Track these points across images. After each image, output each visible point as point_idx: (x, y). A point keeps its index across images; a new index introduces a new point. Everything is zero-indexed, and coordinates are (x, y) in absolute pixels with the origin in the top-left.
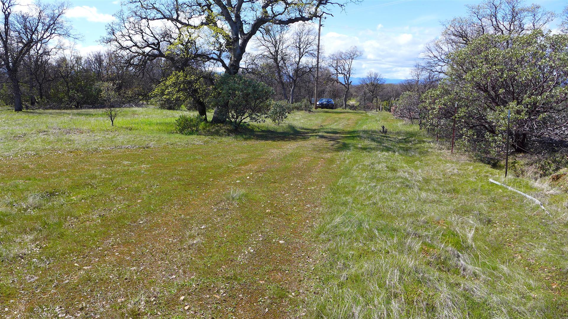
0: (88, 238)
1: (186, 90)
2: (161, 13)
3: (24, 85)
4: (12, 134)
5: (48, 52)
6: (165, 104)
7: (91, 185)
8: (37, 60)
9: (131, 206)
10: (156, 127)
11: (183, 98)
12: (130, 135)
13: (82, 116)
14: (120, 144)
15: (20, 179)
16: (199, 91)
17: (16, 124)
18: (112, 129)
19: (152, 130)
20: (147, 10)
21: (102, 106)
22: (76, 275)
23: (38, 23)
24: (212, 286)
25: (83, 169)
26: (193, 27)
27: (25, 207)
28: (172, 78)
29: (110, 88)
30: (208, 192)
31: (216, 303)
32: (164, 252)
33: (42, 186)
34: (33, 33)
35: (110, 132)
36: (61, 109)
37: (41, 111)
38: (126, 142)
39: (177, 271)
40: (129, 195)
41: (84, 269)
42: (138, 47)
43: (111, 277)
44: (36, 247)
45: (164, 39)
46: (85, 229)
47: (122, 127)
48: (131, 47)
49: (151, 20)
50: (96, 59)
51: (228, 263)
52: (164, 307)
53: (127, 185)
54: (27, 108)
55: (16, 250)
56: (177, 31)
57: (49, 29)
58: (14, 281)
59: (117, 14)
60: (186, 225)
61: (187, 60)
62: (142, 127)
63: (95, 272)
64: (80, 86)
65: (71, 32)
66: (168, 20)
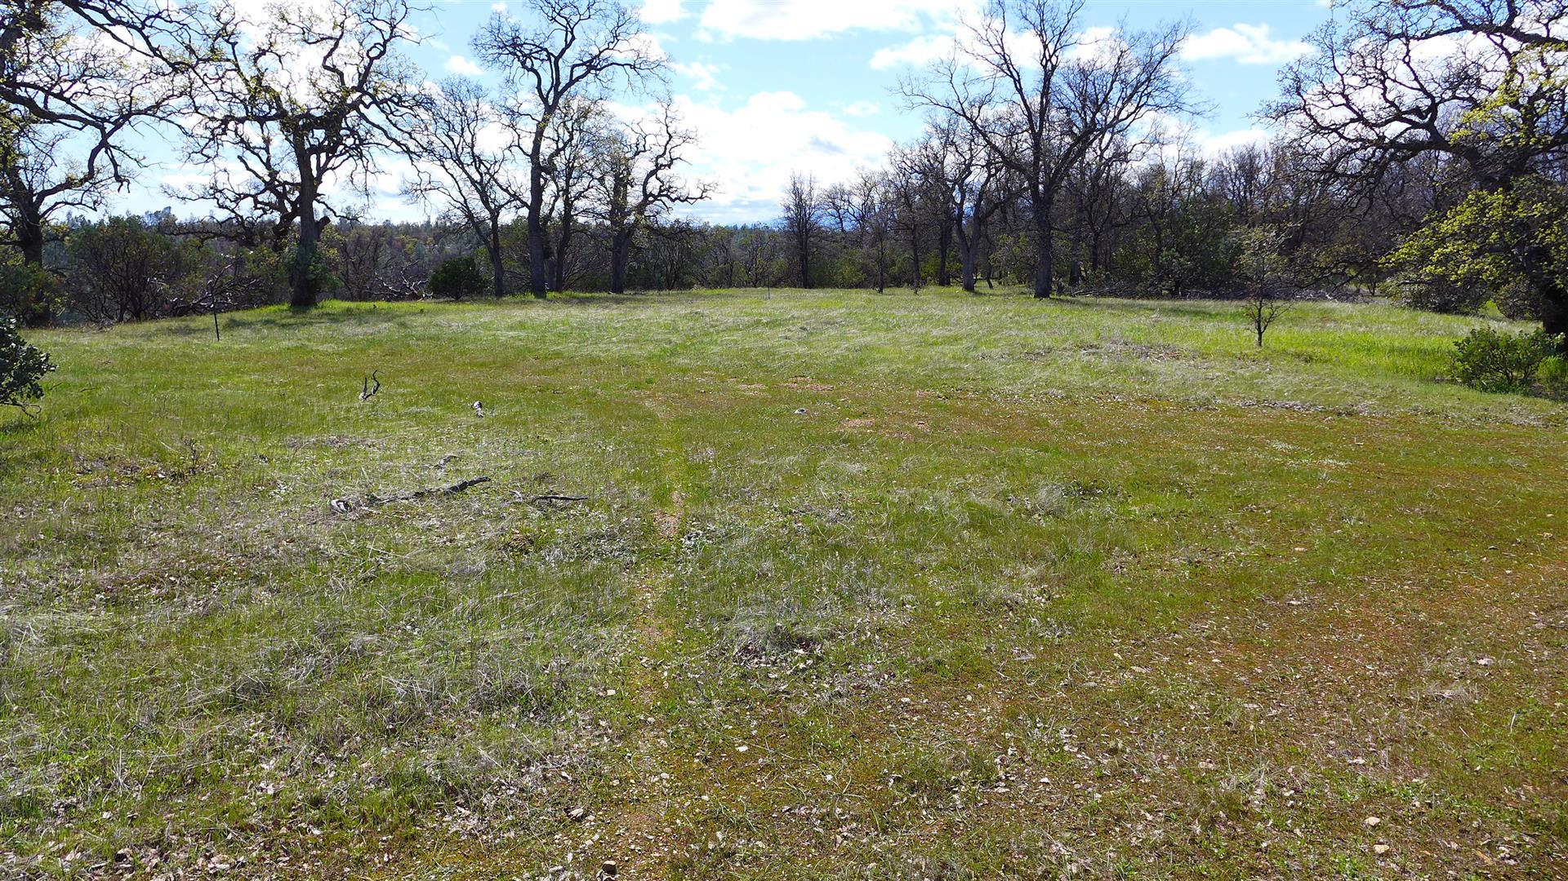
0: (1154, 605)
1: (1507, 248)
2: (1455, 12)
3: (1064, 235)
4: (1024, 346)
5: (1126, 154)
6: (1428, 293)
7: (1180, 487)
8: (1099, 173)
9: (1273, 556)
10: (1386, 361)
11: (1491, 275)
12: (1305, 376)
13: (1184, 315)
14: (1271, 396)
15: (1027, 446)
16: (1553, 251)
17: (1033, 326)
18: (1255, 355)
19: (1373, 367)
20: (1411, 11)
21: (1239, 293)
22: (1113, 678)
23: (1113, 82)
24: (1475, 824)
25: (1167, 446)
26: (1563, 44)
27: (1029, 507)
28: (1462, 212)
29: (1267, 243)
30: (1527, 570)
31: (1476, 872)
32: (1345, 694)
33: (1070, 468)
34: (1099, 109)
35: (1249, 363)
36: (1134, 298)
37: (1090, 299)
38: (1288, 391)
39: (1371, 749)
40: (1274, 528)
41: (1132, 671)
42: (1366, 123)
43: (1192, 707)
44: (1040, 594)
45: (1454, 92)
46: (1150, 582)
47: (1285, 352)
48: (1345, 125)
49: (1418, 39)
50: (1242, 167)
51: (1548, 783)
52: (1314, 822)
53: (1273, 502)
54: (1061, 291)
55: (1000, 590)
56: (1503, 63)
57: (1135, 96)
58: (989, 648)
59: (1315, 34)
60: (1428, 641)
61: (1526, 152)
62: (1341, 357)
63: (1157, 684)
64: (1190, 239)
65: (1188, 98)
66: (1475, 33)
